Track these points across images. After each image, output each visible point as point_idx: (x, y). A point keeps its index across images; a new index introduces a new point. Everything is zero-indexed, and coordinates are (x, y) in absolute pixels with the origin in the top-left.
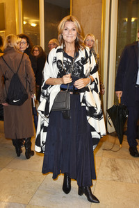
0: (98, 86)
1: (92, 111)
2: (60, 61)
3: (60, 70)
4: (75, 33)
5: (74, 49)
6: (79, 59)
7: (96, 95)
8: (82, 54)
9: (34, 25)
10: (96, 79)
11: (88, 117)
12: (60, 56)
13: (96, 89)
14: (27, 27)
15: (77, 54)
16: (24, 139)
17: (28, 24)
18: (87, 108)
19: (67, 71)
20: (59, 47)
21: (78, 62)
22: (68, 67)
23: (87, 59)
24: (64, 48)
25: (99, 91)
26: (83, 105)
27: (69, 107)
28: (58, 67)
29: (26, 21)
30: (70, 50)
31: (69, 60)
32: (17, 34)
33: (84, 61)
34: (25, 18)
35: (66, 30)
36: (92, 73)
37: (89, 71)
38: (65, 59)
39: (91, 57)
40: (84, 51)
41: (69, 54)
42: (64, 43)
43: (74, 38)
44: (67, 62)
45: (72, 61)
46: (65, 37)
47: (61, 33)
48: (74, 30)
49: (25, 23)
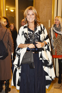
0: (50, 47)
1: (46, 63)
2: (26, 33)
3: (26, 39)
4: (34, 16)
5: (34, 26)
6: (37, 31)
7: (49, 53)
8: (39, 28)
9: (12, 11)
10: (48, 43)
11: (44, 67)
12: (26, 31)
13: (48, 49)
14: (8, 12)
15: (36, 29)
16: (5, 81)
17: (9, 10)
18: (43, 61)
19: (30, 39)
20: (25, 26)
21: (37, 33)
22: (31, 37)
23: (42, 31)
24: (28, 26)
25: (50, 50)
26: (41, 59)
27: (33, 60)
28: (25, 37)
29: (8, 8)
30: (32, 27)
31: (31, 33)
32: (2, 16)
33: (40, 32)
34: (7, 7)
35: (28, 15)
36: (45, 39)
37: (43, 38)
38: (29, 32)
39: (44, 30)
40: (40, 27)
41: (31, 29)
42: (28, 23)
43: (34, 19)
44: (30, 33)
45: (33, 33)
46: (28, 19)
47: (26, 17)
48: (33, 15)
49: (7, 9)
